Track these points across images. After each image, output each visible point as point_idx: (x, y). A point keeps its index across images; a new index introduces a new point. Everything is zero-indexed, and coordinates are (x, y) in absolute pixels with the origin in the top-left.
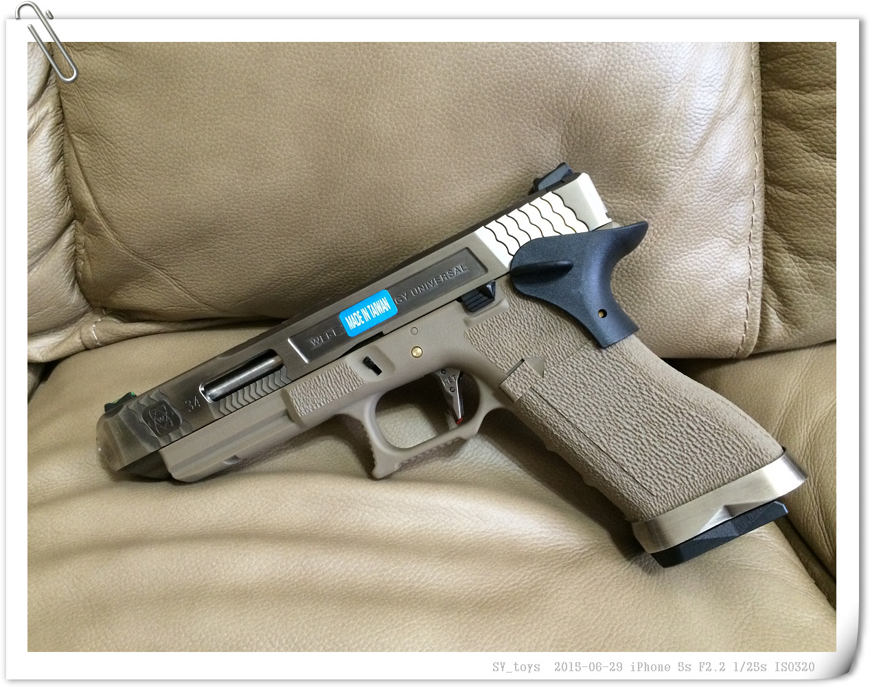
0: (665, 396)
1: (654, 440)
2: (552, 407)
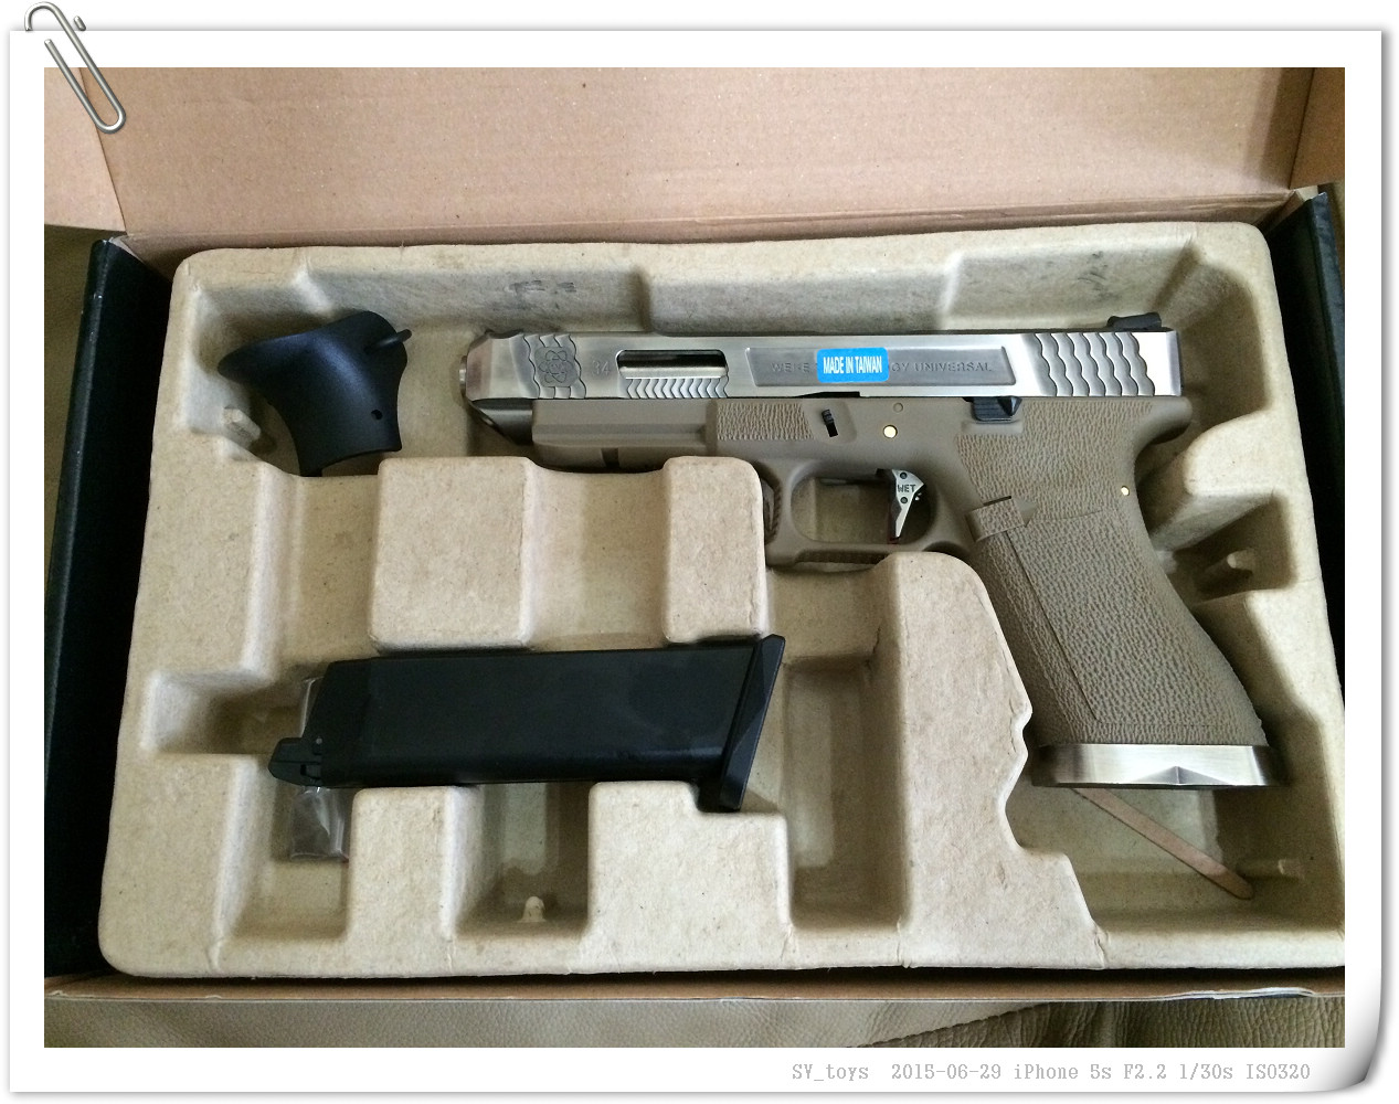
1: (1125, 657)
2: (1021, 564)
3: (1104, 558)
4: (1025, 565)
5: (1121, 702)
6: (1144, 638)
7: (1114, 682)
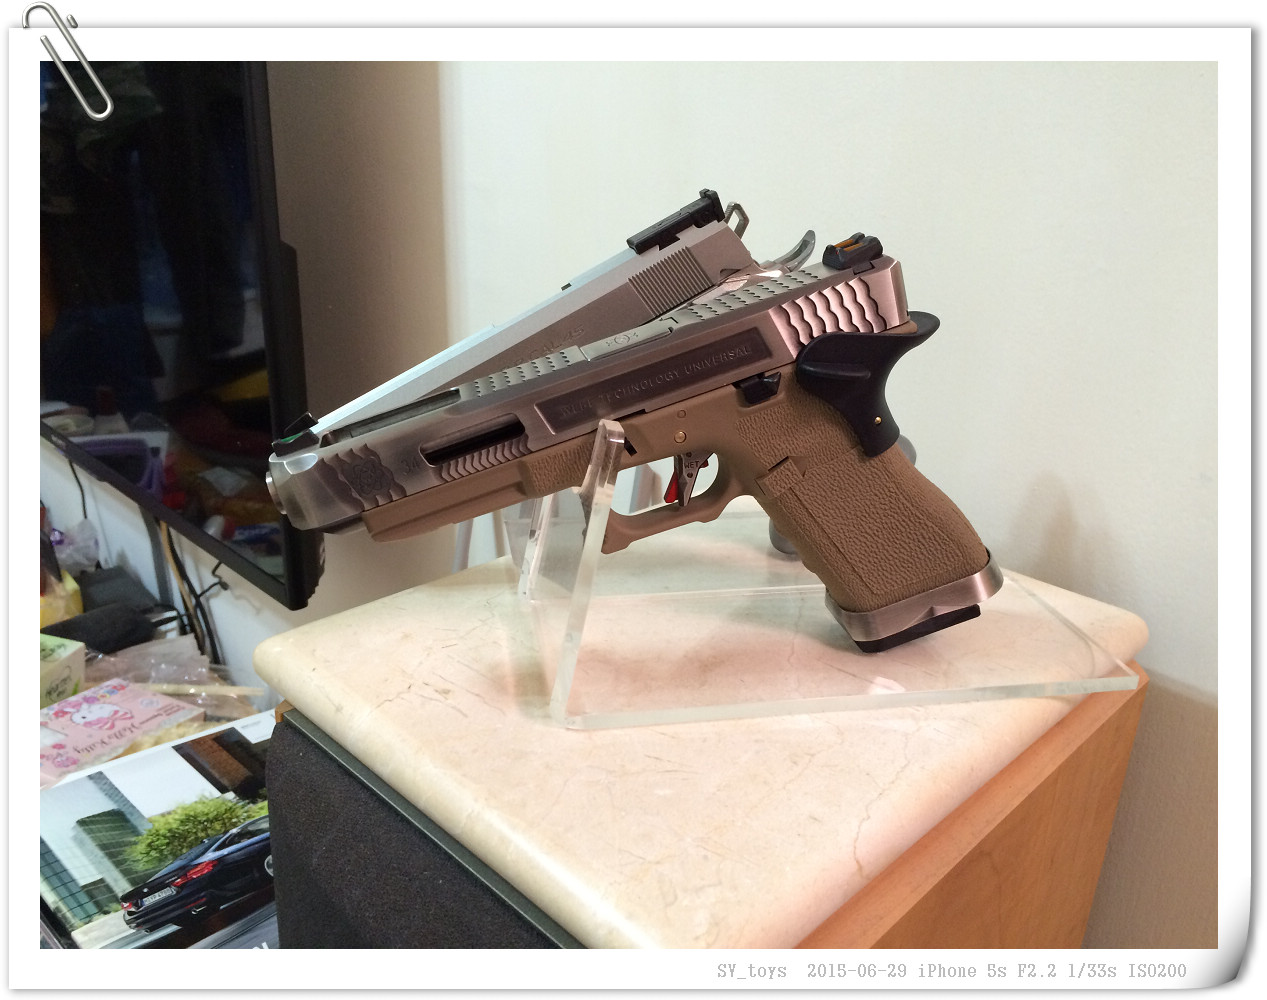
0: (909, 505)
2: (804, 506)
3: (864, 480)
4: (808, 506)
5: (889, 576)
6: (900, 527)
7: (883, 564)
